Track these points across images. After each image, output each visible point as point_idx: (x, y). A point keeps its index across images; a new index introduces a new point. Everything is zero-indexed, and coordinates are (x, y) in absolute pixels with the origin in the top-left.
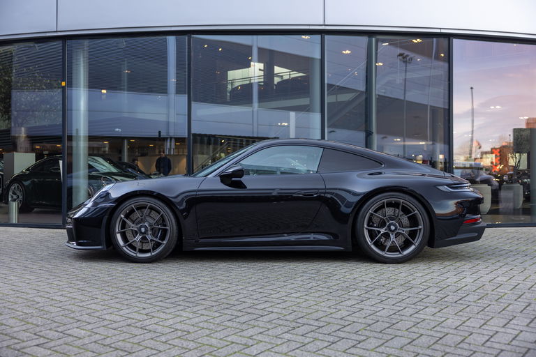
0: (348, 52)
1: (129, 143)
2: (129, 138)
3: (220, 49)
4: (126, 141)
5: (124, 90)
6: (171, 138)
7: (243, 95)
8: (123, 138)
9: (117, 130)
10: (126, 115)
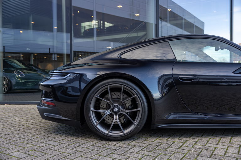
0: (138, 15)
1: (34, 56)
2: (34, 54)
3: (78, 12)
4: (32, 55)
5: (31, 30)
6: (55, 54)
7: (89, 33)
8: (31, 54)
9: (28, 49)
10: (32, 42)
